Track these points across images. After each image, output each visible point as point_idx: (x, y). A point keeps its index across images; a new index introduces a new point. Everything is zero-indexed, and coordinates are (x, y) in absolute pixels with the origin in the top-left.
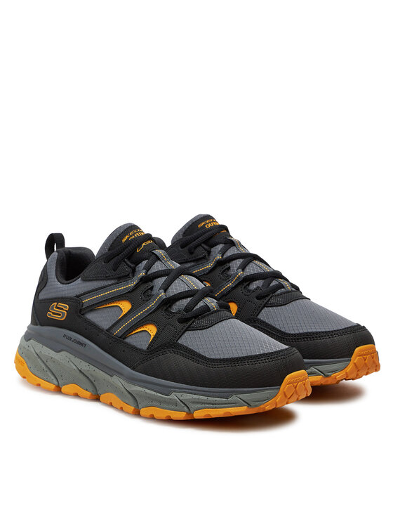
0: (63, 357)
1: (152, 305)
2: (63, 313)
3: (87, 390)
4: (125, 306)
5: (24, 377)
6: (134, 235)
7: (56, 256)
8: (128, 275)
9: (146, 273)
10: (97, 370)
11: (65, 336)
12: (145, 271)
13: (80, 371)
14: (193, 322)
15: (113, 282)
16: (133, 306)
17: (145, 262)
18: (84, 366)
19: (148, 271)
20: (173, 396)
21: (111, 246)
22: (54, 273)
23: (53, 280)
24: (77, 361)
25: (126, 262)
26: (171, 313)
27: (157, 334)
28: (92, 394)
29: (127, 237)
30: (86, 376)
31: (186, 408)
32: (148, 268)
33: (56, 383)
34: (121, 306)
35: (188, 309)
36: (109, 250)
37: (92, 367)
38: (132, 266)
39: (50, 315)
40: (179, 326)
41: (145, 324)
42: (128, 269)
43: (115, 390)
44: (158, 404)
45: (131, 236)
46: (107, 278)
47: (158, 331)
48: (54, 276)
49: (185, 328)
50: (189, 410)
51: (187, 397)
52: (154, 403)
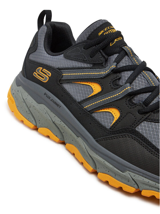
0: (42, 108)
1: (118, 94)
2: (46, 78)
3: (56, 136)
4: (97, 88)
5: (13, 112)
6: (107, 31)
7: (46, 30)
8: (102, 63)
9: (116, 65)
10: (67, 128)
11: (45, 94)
12: (115, 64)
13: (53, 122)
14: (150, 115)
15: (89, 66)
16: (102, 90)
17: (116, 56)
18: (57, 120)
19: (118, 63)
20: (127, 174)
21: (90, 36)
22: (43, 43)
23: (41, 48)
24: (52, 115)
25: (101, 52)
26: (133, 103)
27: (119, 118)
28: (60, 140)
29: (102, 31)
30: (57, 127)
31: (136, 186)
32: (118, 61)
33: (35, 124)
34: (93, 87)
35: (146, 103)
36: (88, 39)
37: (62, 123)
38: (106, 57)
39: (35, 74)
40: (139, 116)
41: (111, 108)
42: (103, 59)
43: (79, 147)
44: (114, 175)
45: (106, 32)
46: (84, 61)
47: (121, 116)
48: (42, 46)
49: (143, 119)
50: (139, 187)
51: (139, 178)
52: (110, 173)
